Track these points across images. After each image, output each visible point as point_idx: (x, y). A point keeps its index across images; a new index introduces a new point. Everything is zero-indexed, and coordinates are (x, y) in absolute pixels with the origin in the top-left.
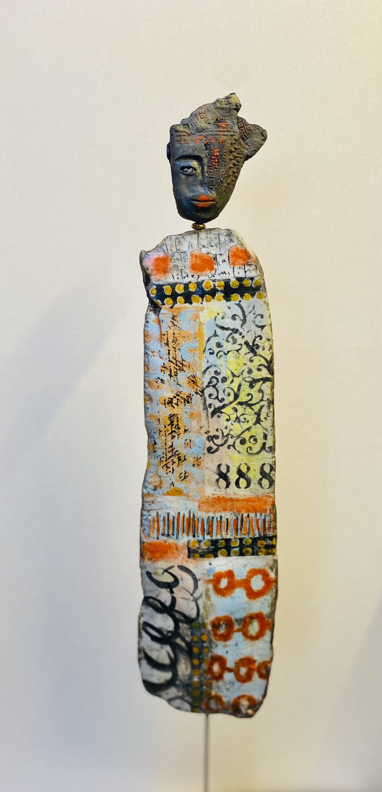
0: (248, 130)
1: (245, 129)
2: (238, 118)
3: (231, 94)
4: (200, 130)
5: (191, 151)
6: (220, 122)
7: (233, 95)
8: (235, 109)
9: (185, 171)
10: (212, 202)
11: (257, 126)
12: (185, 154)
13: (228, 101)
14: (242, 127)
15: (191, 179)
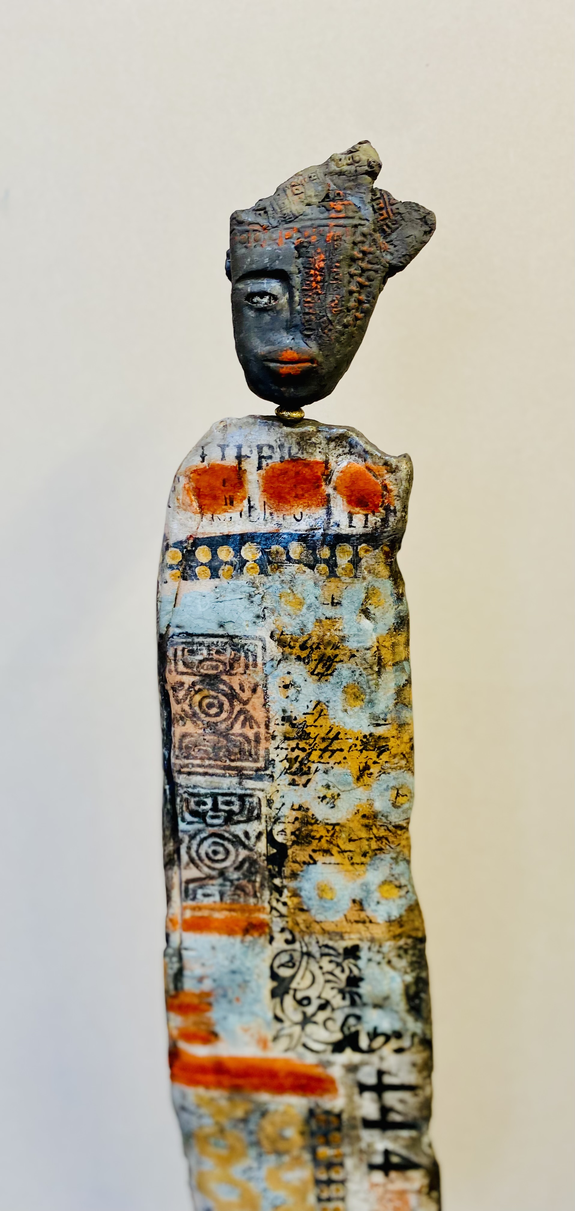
0: (394, 214)
1: (387, 213)
2: (373, 191)
3: (360, 143)
4: (288, 219)
5: (266, 260)
6: (333, 200)
7: (364, 145)
8: (367, 173)
9: (255, 303)
10: (308, 365)
11: (414, 205)
12: (254, 267)
13: (353, 158)
14: (381, 209)
15: (267, 317)
